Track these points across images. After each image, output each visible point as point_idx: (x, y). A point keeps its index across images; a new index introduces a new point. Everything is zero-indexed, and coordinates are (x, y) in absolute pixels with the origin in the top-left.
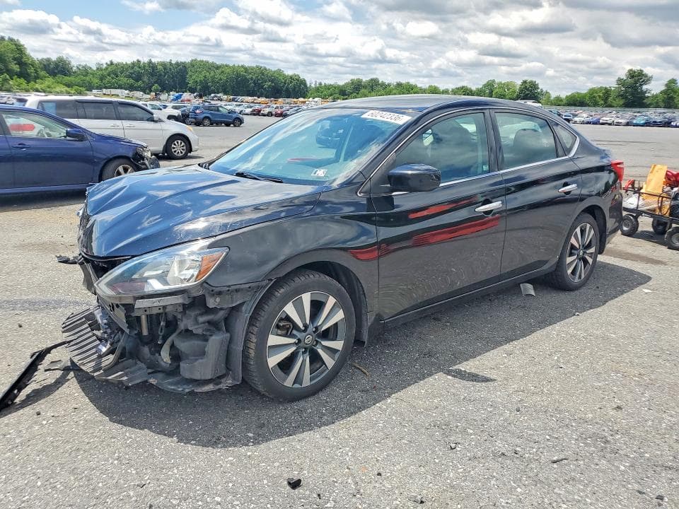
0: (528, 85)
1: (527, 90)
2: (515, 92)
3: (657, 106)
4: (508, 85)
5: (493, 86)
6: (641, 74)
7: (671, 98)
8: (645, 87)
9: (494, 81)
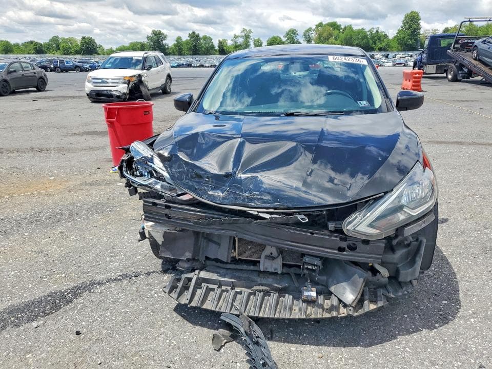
0: (87, 41)
1: (87, 44)
2: (77, 45)
3: (174, 54)
4: (70, 40)
5: (58, 41)
6: (160, 33)
7: (180, 49)
8: (164, 42)
9: (58, 37)
